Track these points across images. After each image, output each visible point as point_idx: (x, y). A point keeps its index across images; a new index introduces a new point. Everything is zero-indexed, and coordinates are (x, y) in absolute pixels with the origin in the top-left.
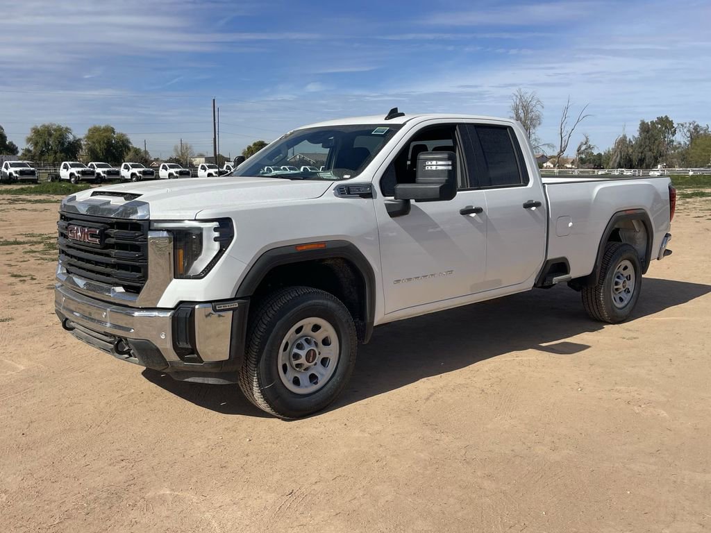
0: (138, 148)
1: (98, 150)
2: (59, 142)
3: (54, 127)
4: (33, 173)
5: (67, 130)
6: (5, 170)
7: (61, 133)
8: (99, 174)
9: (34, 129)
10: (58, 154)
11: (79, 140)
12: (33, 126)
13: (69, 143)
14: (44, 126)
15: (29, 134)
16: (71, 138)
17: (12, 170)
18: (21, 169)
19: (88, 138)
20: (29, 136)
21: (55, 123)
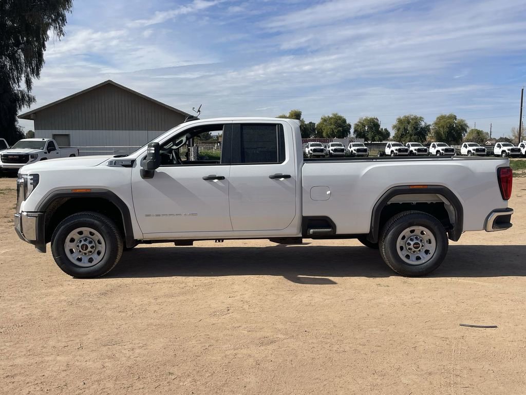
0: (481, 130)
1: (442, 133)
2: (414, 127)
3: (412, 117)
4: (365, 150)
5: (421, 119)
6: (349, 148)
7: (416, 121)
8: (412, 151)
9: (398, 119)
10: (413, 137)
11: (429, 125)
12: (398, 117)
13: (422, 128)
14: (405, 117)
15: (395, 122)
16: (423, 124)
17: (353, 148)
18: (358, 147)
19: (436, 124)
20: (394, 124)
21: (412, 114)
